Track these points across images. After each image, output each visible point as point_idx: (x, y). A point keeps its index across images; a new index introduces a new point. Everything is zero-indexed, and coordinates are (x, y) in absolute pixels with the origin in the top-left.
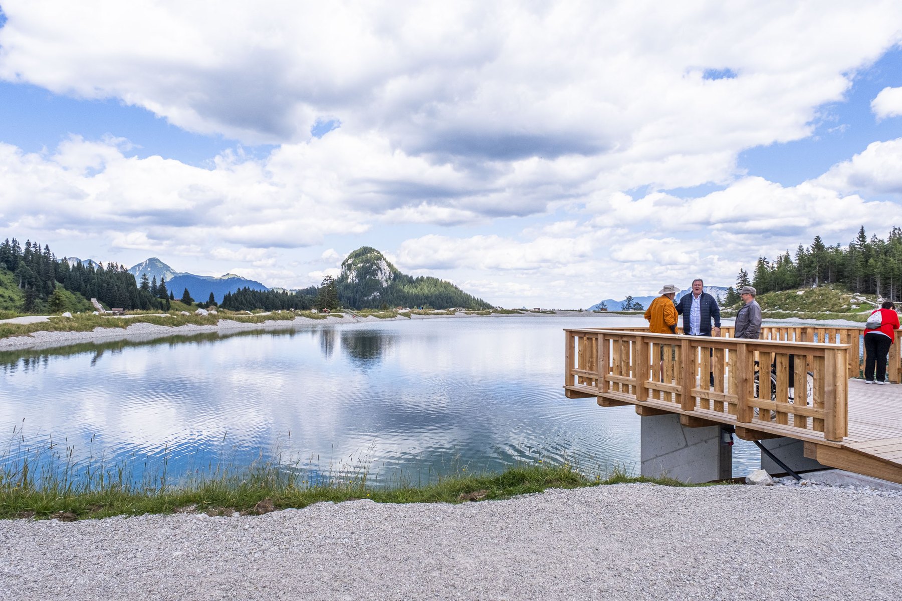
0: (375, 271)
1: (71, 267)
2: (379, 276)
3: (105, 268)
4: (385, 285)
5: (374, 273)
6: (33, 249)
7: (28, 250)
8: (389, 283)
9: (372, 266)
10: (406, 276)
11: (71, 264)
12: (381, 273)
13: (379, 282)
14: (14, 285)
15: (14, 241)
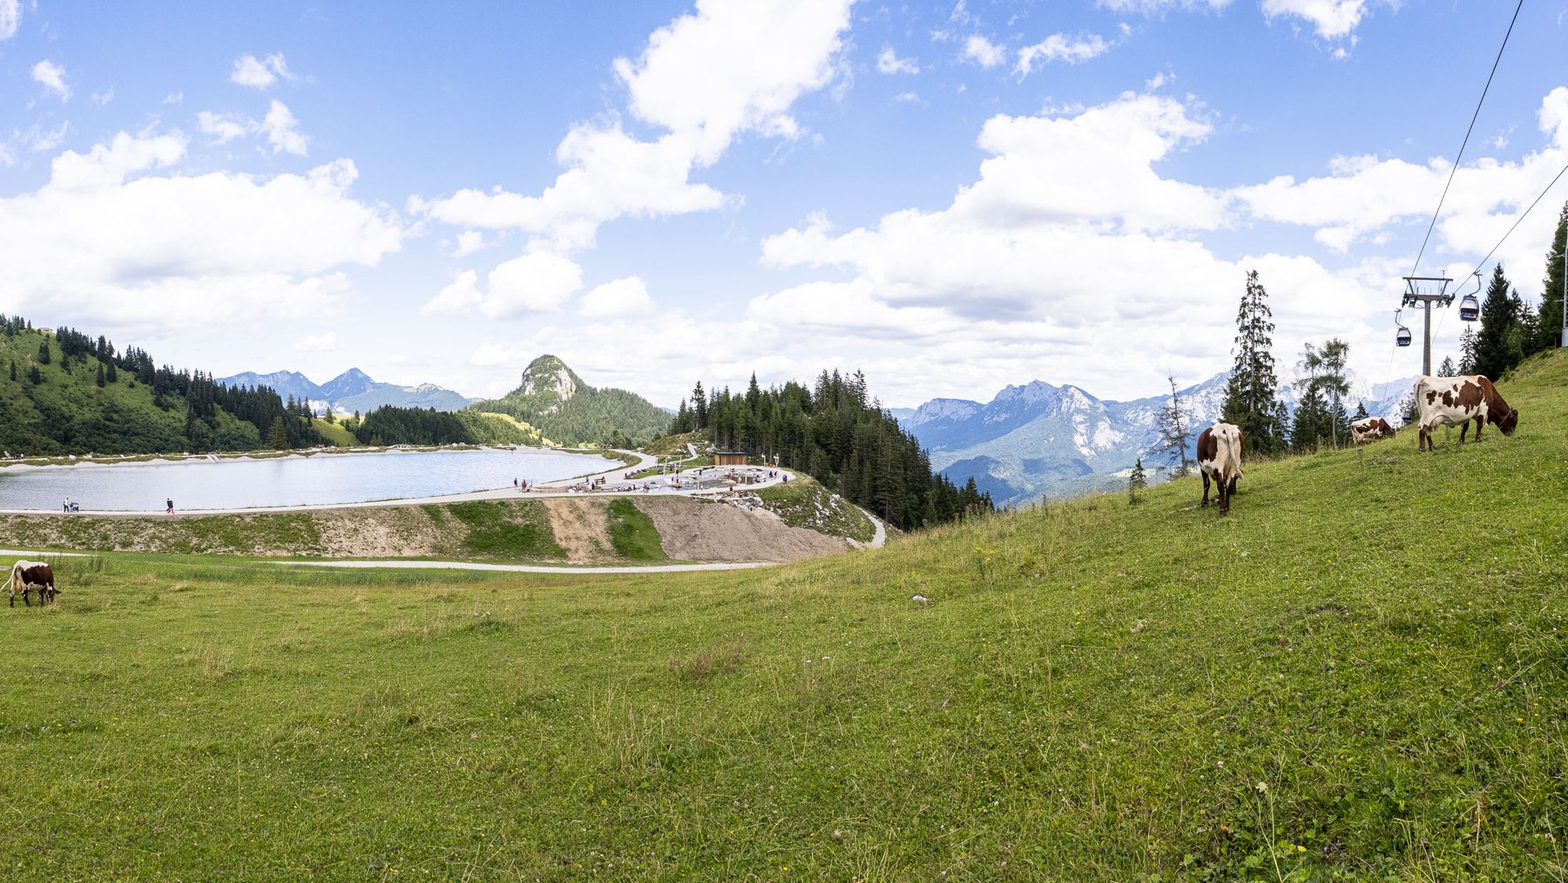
0: (553, 382)
1: (228, 390)
2: (558, 389)
3: (256, 389)
4: (565, 397)
5: (553, 385)
6: (200, 377)
7: (196, 377)
8: (570, 396)
9: (551, 376)
10: (590, 388)
11: (229, 387)
12: (561, 384)
13: (555, 395)
14: (184, 407)
15: (186, 370)
